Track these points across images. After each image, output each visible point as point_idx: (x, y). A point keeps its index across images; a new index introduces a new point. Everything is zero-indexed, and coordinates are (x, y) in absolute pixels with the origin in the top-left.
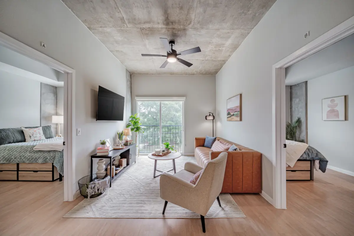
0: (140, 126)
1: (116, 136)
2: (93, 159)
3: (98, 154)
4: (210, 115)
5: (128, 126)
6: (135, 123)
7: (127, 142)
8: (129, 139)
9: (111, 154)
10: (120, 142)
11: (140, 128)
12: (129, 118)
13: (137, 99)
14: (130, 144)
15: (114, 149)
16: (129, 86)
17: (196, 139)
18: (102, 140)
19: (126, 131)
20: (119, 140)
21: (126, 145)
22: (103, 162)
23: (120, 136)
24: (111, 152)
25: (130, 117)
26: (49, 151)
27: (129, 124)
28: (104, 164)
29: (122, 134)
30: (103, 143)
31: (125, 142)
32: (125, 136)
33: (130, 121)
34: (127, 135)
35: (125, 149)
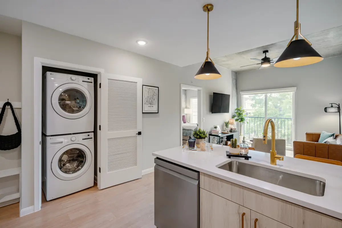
0: (245, 117)
1: (224, 124)
2: (210, 136)
3: (213, 134)
4: (332, 106)
5: (233, 117)
6: (240, 115)
7: (232, 129)
8: (233, 127)
9: (220, 135)
10: (227, 128)
11: (244, 119)
12: (234, 110)
13: (241, 93)
14: (234, 131)
15: (222, 133)
16: (234, 84)
17: (307, 134)
18: (215, 125)
19: (231, 121)
20: (225, 127)
21: (231, 131)
22: (215, 139)
23: (227, 124)
24: (221, 134)
25: (236, 110)
26: (188, 130)
27: (235, 115)
28: (216, 141)
29: (228, 123)
30: (216, 128)
31: (230, 129)
32: (231, 125)
33: (235, 113)
34: (232, 124)
35: (230, 134)
